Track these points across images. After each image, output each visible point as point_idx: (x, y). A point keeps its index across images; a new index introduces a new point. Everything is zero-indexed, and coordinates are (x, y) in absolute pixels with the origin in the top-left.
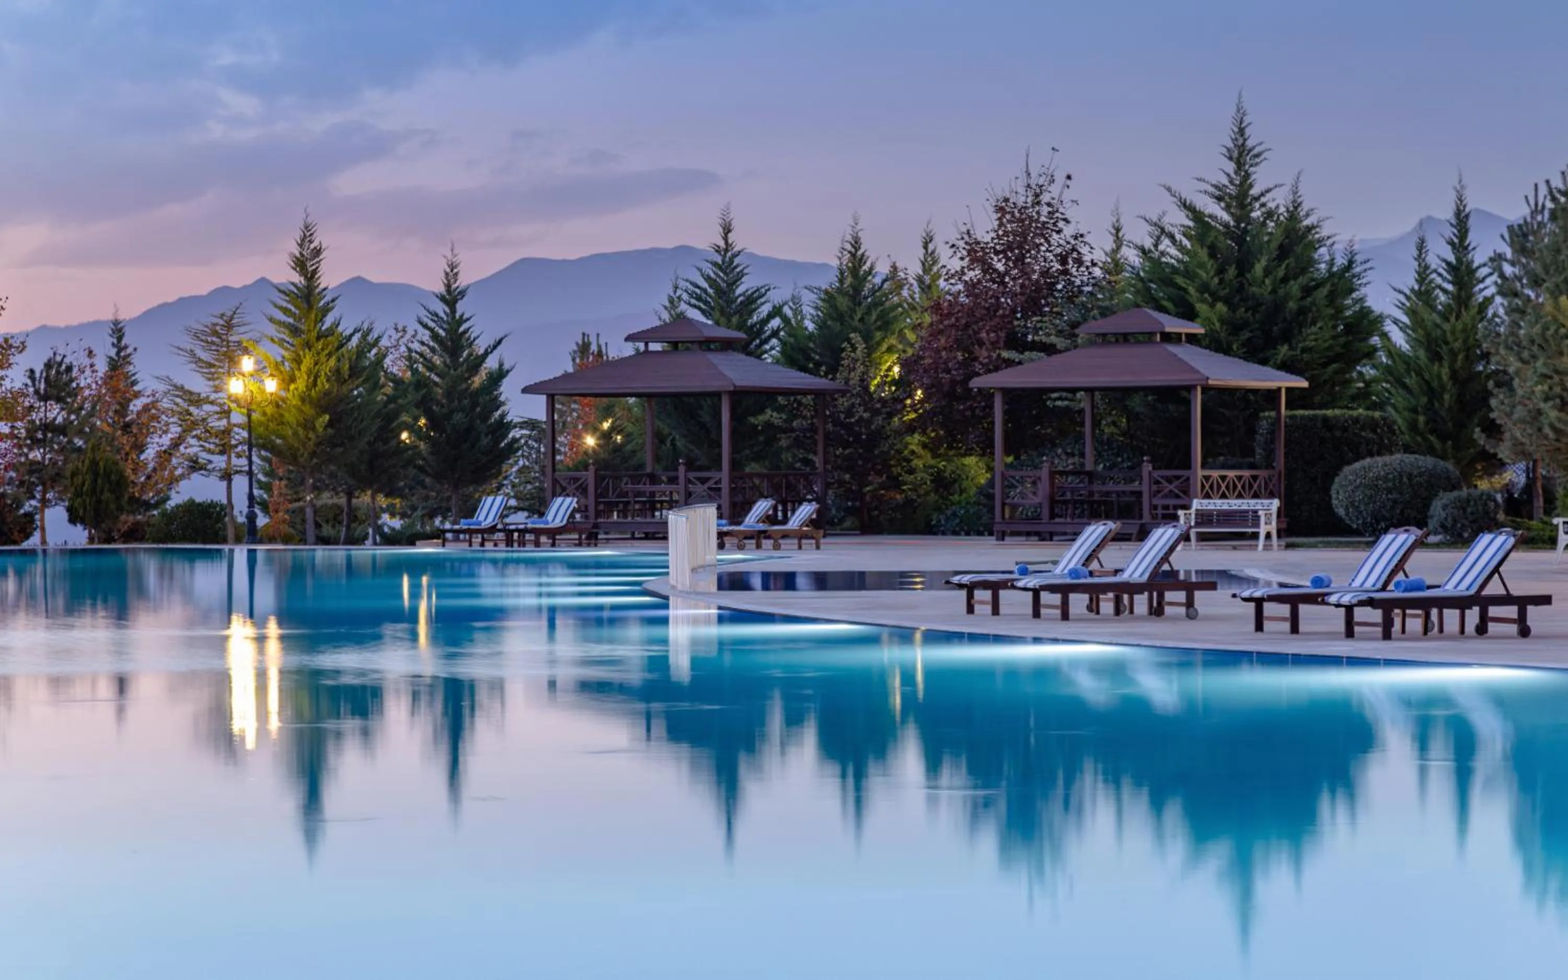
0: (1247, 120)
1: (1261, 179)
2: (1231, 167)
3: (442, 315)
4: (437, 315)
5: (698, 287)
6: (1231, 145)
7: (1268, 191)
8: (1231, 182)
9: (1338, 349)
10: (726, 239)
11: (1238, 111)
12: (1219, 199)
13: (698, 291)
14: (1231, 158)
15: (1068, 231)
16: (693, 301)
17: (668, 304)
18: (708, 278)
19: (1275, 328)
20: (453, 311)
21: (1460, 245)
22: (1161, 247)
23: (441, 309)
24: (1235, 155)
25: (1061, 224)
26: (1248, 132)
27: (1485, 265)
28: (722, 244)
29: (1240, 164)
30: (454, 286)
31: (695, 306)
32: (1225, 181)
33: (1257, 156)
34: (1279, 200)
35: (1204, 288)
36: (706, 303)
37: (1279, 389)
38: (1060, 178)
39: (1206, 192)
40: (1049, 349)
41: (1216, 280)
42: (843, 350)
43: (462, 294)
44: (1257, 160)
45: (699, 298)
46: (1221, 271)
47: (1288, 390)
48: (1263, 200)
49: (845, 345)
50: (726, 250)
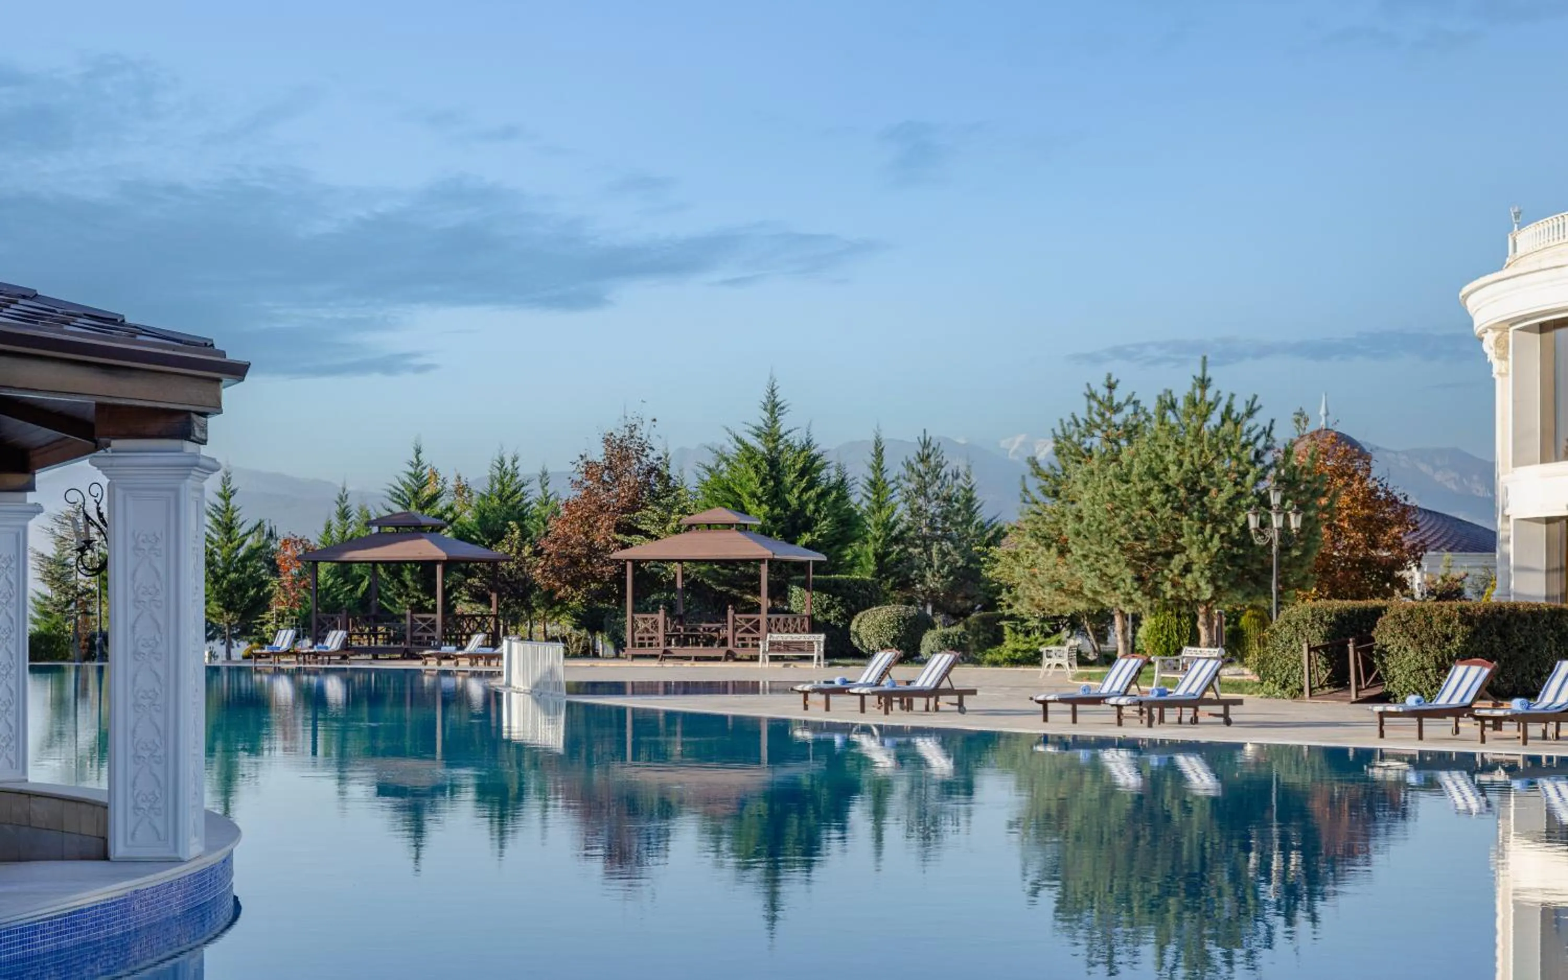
0: (776, 384)
1: (785, 422)
2: (766, 415)
3: (219, 506)
4: (216, 506)
5: (396, 488)
6: (765, 400)
7: (790, 431)
8: (766, 425)
9: (837, 536)
10: (417, 457)
11: (771, 378)
12: (758, 436)
13: (398, 492)
14: (765, 409)
15: (653, 455)
16: (395, 499)
17: (338, 500)
18: (404, 483)
19: (800, 521)
20: (228, 504)
21: (878, 468)
22: (721, 468)
23: (220, 502)
24: (769, 407)
25: (648, 451)
26: (777, 392)
27: (893, 481)
28: (415, 461)
29: (772, 412)
30: (228, 487)
31: (395, 502)
32: (762, 424)
33: (783, 408)
34: (797, 439)
35: (753, 495)
36: (404, 500)
37: (809, 561)
38: (648, 422)
39: (749, 432)
40: (647, 535)
41: (761, 489)
42: (506, 533)
43: (234, 492)
44: (782, 411)
45: (399, 497)
46: (763, 483)
47: (814, 561)
48: (785, 437)
49: (507, 529)
50: (418, 465)
